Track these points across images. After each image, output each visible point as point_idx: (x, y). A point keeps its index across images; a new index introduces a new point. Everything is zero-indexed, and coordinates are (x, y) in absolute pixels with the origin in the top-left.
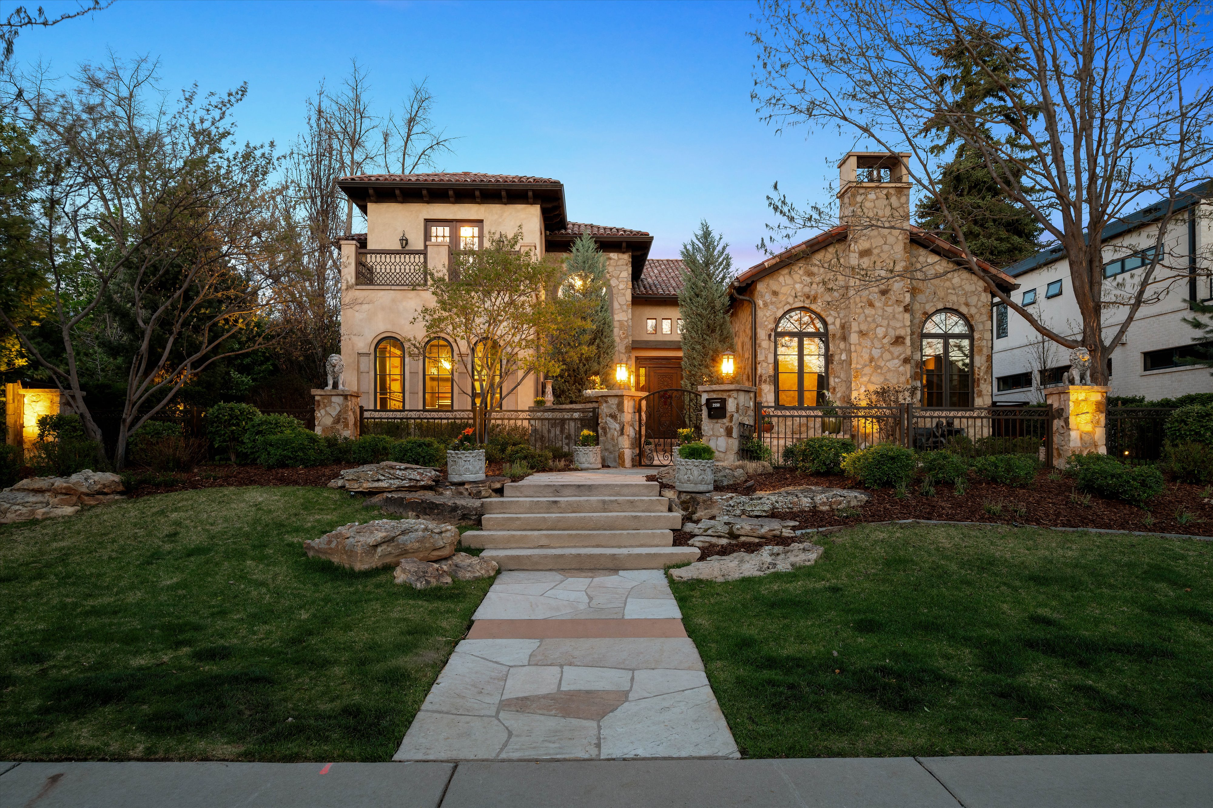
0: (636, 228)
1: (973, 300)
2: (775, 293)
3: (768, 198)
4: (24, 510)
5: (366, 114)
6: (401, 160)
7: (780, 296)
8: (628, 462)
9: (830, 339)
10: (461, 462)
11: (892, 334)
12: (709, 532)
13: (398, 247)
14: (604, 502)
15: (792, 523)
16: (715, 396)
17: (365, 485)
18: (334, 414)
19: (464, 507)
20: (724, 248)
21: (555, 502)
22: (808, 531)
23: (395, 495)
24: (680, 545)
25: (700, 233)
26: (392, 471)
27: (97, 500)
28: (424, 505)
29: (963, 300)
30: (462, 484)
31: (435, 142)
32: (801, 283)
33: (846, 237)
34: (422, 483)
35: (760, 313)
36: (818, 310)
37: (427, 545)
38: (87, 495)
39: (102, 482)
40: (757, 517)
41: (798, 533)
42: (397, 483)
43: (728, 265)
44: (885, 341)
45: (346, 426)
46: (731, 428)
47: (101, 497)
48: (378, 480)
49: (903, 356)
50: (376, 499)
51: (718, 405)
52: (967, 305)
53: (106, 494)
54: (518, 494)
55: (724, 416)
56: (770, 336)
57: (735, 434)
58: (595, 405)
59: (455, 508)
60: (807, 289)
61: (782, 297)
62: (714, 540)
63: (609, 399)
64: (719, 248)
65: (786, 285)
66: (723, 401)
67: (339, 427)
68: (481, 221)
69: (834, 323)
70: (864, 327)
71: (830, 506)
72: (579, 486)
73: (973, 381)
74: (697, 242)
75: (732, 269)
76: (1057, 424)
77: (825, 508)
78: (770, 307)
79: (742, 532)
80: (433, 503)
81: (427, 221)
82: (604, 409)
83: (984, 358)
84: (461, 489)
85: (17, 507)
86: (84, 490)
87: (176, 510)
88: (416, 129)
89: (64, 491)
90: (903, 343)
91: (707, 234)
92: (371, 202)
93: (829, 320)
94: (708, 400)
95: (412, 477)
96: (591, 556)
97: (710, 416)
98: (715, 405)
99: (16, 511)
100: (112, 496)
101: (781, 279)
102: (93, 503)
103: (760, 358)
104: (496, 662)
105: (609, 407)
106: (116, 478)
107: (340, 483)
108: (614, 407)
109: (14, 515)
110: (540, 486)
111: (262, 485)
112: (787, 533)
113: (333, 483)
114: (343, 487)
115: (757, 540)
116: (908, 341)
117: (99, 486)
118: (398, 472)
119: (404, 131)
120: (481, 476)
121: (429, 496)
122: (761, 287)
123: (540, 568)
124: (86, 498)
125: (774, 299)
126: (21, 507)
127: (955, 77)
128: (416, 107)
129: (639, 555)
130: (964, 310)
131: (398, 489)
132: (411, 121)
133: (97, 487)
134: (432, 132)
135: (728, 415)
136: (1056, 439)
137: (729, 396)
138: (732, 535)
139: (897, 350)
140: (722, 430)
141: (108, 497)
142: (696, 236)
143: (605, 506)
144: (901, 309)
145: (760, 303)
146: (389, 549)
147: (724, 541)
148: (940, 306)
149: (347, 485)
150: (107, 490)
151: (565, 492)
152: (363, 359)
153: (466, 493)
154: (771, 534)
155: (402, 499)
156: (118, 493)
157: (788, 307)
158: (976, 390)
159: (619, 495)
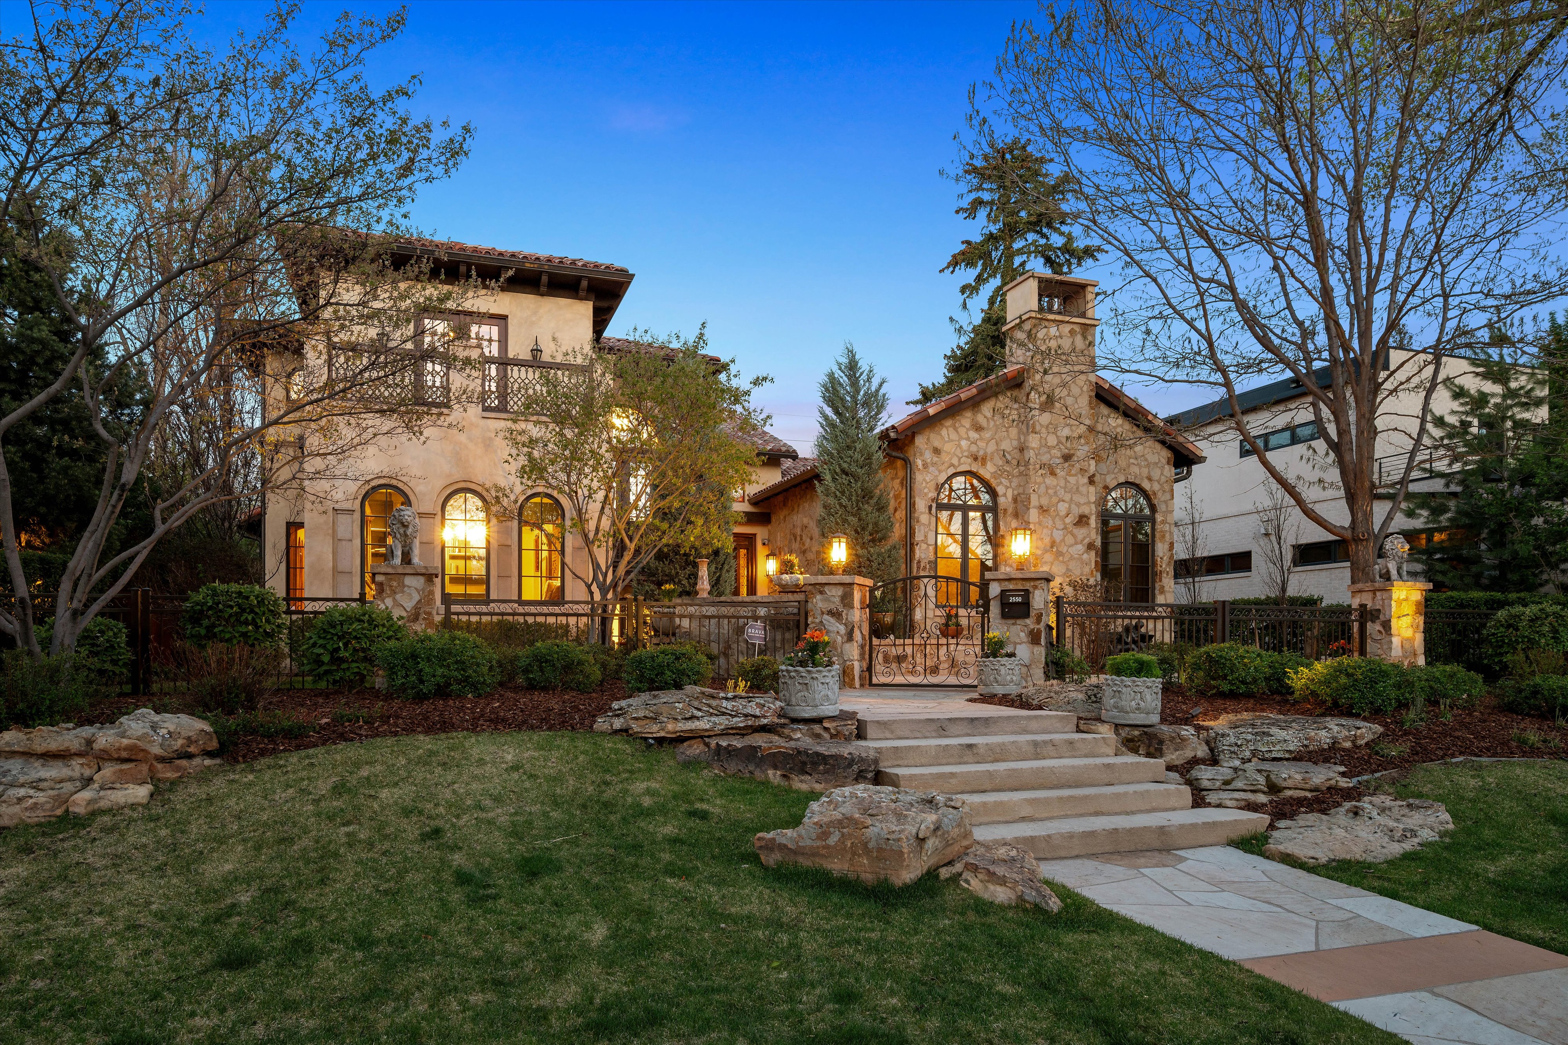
1: (1156, 474)
2: (937, 451)
4: (41, 797)
7: (943, 455)
8: (857, 681)
9: (1001, 515)
11: (1076, 511)
12: (1235, 784)
15: (1335, 768)
16: (1011, 587)
17: (670, 727)
18: (409, 605)
20: (881, 385)
22: (1365, 777)
23: (724, 743)
25: (845, 360)
26: (714, 703)
27: (178, 769)
28: (804, 758)
29: (1145, 472)
30: (819, 720)
32: (968, 439)
33: (1023, 383)
34: (765, 721)
35: (919, 477)
36: (987, 476)
38: (161, 759)
39: (185, 733)
41: (1355, 781)
42: (723, 722)
44: (1068, 520)
45: (431, 624)
46: (1039, 632)
47: (184, 763)
48: (692, 717)
49: (1087, 541)
50: (695, 749)
51: (1019, 599)
52: (1150, 479)
53: (190, 756)
54: (888, 735)
55: (1027, 615)
56: (930, 507)
57: (1043, 641)
59: (851, 762)
60: (974, 448)
61: (945, 457)
62: (1251, 797)
63: (826, 589)
65: (952, 441)
66: (1026, 594)
68: (505, 318)
69: (1005, 495)
70: (1044, 501)
72: (972, 720)
73: (1155, 574)
74: (838, 373)
75: (884, 415)
76: (1373, 628)
78: (931, 469)
79: (1285, 783)
82: (818, 602)
83: (1167, 546)
84: (817, 728)
85: (22, 792)
86: (156, 750)
89: (124, 754)
90: (1087, 524)
93: (1000, 490)
94: (1003, 592)
95: (749, 711)
97: (1005, 616)
98: (1012, 600)
99: (20, 800)
100: (200, 760)
101: (944, 432)
102: (171, 775)
103: (919, 537)
105: (827, 600)
106: (207, 726)
107: (618, 723)
108: (837, 600)
109: (17, 809)
110: (919, 721)
112: (1344, 783)
113: (601, 723)
114: (625, 731)
115: (1309, 795)
116: (1091, 521)
117: (180, 742)
118: (725, 703)
121: (777, 742)
122: (920, 442)
124: (159, 766)
125: (935, 459)
126: (31, 792)
127: (991, 202)
130: (1146, 485)
133: (177, 744)
135: (1033, 613)
137: (1035, 587)
138: (1274, 790)
139: (1081, 532)
140: (1022, 634)
141: (197, 761)
142: (839, 364)
143: (1037, 751)
144: (1086, 480)
145: (918, 463)
147: (1263, 799)
148: (1122, 479)
149: (635, 727)
150: (192, 749)
151: (953, 729)
152: (342, 519)
153: (826, 735)
154: (1328, 784)
155: (754, 749)
156: (210, 754)
157: (951, 471)
158: (1157, 585)
159: (1026, 731)
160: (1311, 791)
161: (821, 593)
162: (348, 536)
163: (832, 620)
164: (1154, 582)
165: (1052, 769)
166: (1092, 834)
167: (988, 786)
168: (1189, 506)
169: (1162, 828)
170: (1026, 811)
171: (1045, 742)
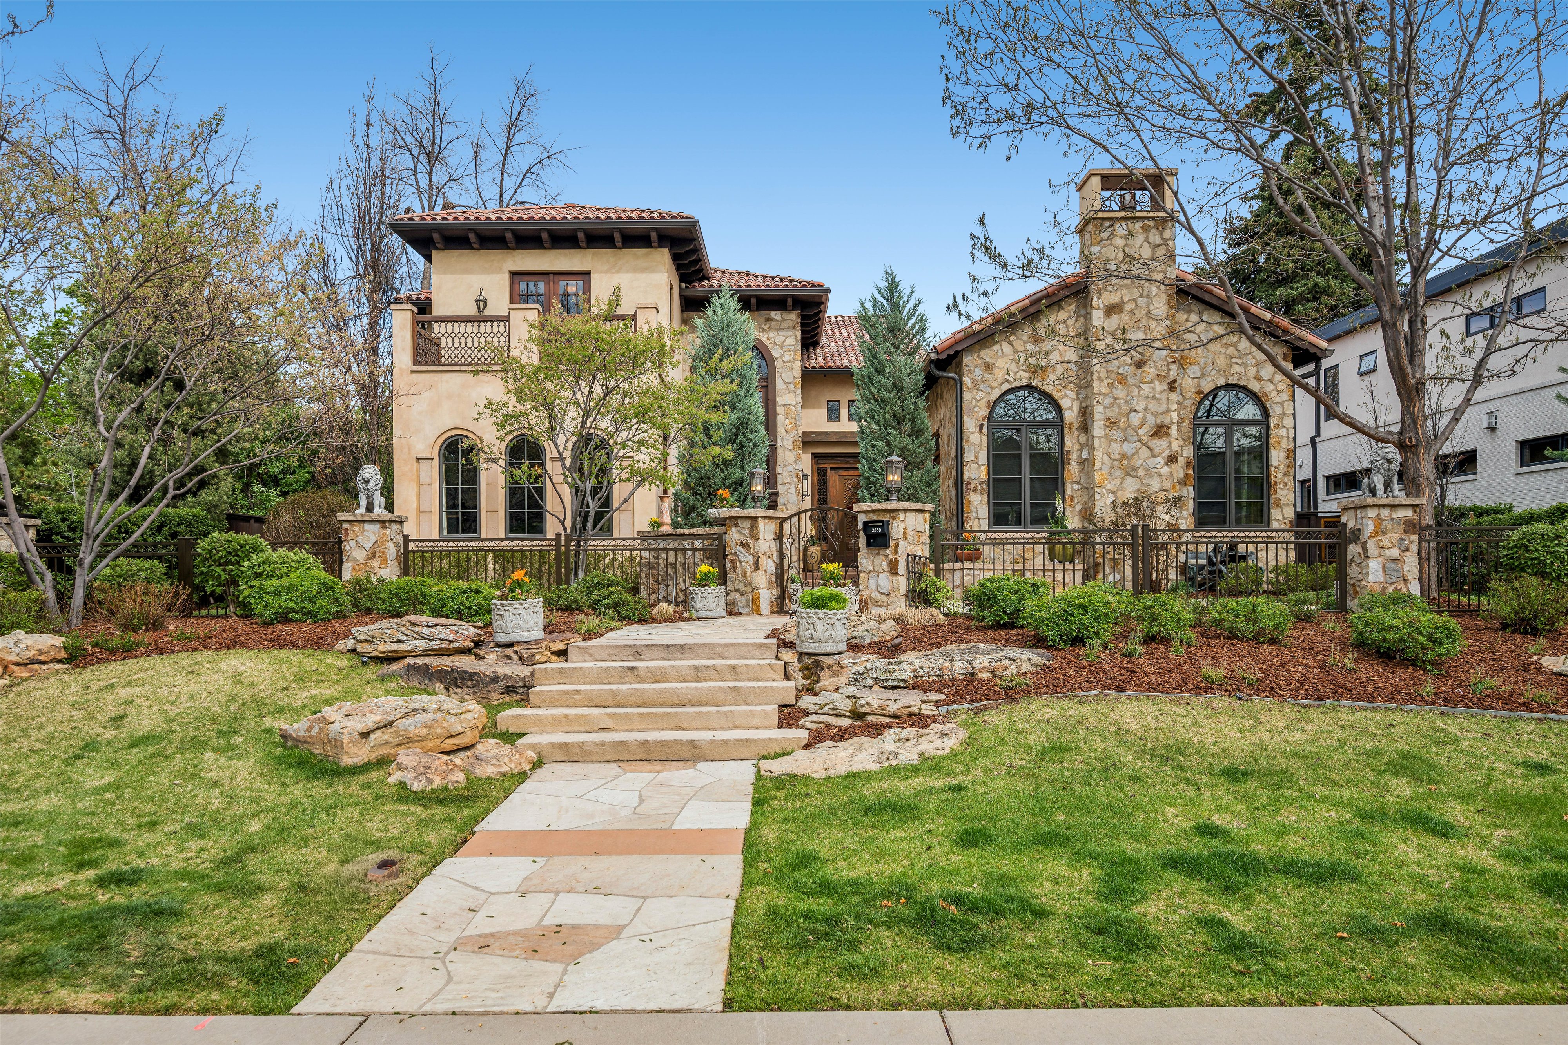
0: (806, 277)
2: (988, 367)
3: (973, 236)
5: (448, 118)
6: (498, 181)
7: (996, 371)
8: (765, 608)
9: (1066, 430)
10: (508, 616)
11: (1151, 420)
12: (826, 709)
13: (472, 311)
14: (697, 668)
15: (935, 696)
16: (875, 518)
17: (382, 647)
18: (368, 545)
19: (507, 677)
20: (916, 306)
21: (631, 669)
22: (956, 707)
23: (420, 661)
24: (789, 726)
25: (884, 285)
26: (416, 629)
27: (31, 670)
28: (456, 675)
29: (1252, 372)
30: (511, 645)
31: (545, 155)
32: (1026, 351)
33: (1086, 288)
34: (457, 645)
35: (967, 396)
36: (1048, 389)
37: (439, 731)
38: (18, 664)
39: (38, 647)
40: (893, 688)
41: (943, 710)
42: (422, 645)
43: (924, 329)
44: (1142, 432)
45: (384, 561)
46: (897, 561)
47: (36, 666)
48: (399, 641)
49: (1167, 453)
50: (396, 667)
51: (879, 530)
52: (1258, 378)
53: (43, 662)
54: (587, 658)
55: (886, 545)
56: (981, 426)
57: (902, 569)
58: (722, 530)
59: (495, 679)
60: (1032, 361)
61: (999, 374)
62: (831, 720)
63: (739, 521)
64: (910, 306)
65: (1004, 355)
66: (884, 525)
67: (375, 563)
68: (588, 273)
69: (1071, 408)
70: (1112, 413)
71: (992, 672)
72: (668, 646)
73: (1269, 486)
74: (879, 298)
75: (928, 334)
76: (1353, 549)
77: (985, 676)
78: (982, 387)
79: (867, 709)
80: (465, 672)
81: (513, 274)
82: (734, 536)
83: (1283, 454)
84: (509, 651)
86: (13, 658)
87: (129, 684)
88: (518, 138)
90: (1168, 434)
91: (893, 286)
92: (437, 249)
93: (1065, 403)
94: (866, 524)
95: (442, 636)
96: (661, 743)
97: (869, 544)
98: (875, 530)
100: (51, 665)
101: (996, 347)
102: (25, 675)
103: (968, 456)
104: (476, 888)
105: (739, 532)
106: (58, 641)
107: (350, 644)
108: (747, 532)
110: (617, 646)
111: (248, 648)
112: (928, 710)
113: (341, 646)
114: (353, 651)
115: (888, 720)
116: (1174, 431)
117: (34, 653)
118: (425, 630)
119: (501, 143)
120: (538, 634)
121: (464, 662)
122: (968, 360)
123: (595, 758)
124: (16, 669)
125: (987, 376)
127: (1281, 45)
128: (517, 107)
129: (725, 742)
130: (1255, 387)
131: (425, 653)
132: (511, 126)
133: (30, 654)
134: (541, 141)
135: (892, 543)
136: (1353, 571)
137: (894, 518)
138: (857, 715)
139: (1160, 445)
140: (884, 564)
141: (46, 666)
142: (879, 289)
143: (698, 674)
144: (1165, 387)
145: (967, 381)
146: (386, 737)
147: (845, 722)
148: (1221, 382)
149: (359, 648)
150: (42, 658)
151: (648, 653)
152: (424, 466)
153: (515, 657)
154: (906, 711)
155: (427, 666)
156: (60, 661)
157: (1006, 387)
158: (1272, 500)
159: (722, 657)
160: (886, 716)
161: (736, 525)
162: (428, 481)
164: (1269, 495)
166: (623, 743)
167: (611, 702)
168: (1369, 401)
171: (706, 667)
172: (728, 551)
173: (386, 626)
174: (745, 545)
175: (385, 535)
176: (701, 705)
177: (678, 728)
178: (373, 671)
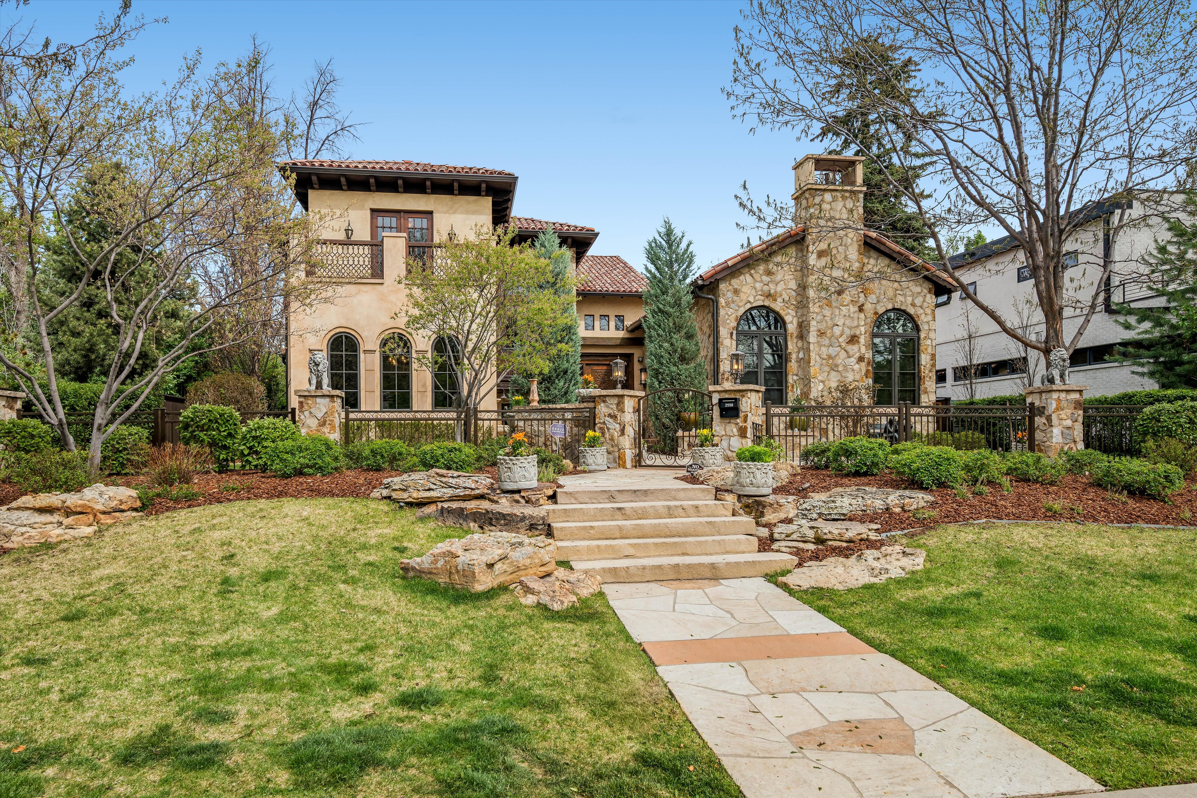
0: (580, 224)
1: (919, 301)
2: (736, 292)
3: (736, 197)
4: (33, 532)
5: (268, 94)
6: (304, 145)
7: (742, 295)
8: (629, 464)
9: (789, 338)
10: (517, 469)
11: (848, 332)
12: (794, 537)
13: (342, 236)
14: (669, 508)
15: (876, 526)
16: (727, 396)
17: (415, 495)
18: (320, 415)
19: (531, 517)
20: (688, 246)
21: (619, 509)
22: (893, 533)
23: (455, 505)
24: (765, 550)
25: (663, 230)
26: (444, 480)
27: (114, 518)
28: (491, 516)
29: (909, 299)
30: (519, 491)
31: (339, 128)
32: (762, 281)
33: (803, 238)
34: (477, 492)
35: (722, 312)
36: (777, 309)
37: (537, 561)
38: (104, 513)
39: (118, 498)
40: (834, 520)
41: (884, 535)
42: (449, 492)
43: (691, 262)
44: (841, 340)
45: (333, 427)
46: (746, 428)
47: (117, 514)
48: (429, 490)
49: (857, 355)
50: (431, 509)
51: (732, 405)
52: (913, 305)
53: (123, 511)
54: (573, 501)
55: (737, 416)
56: (732, 334)
57: (749, 434)
58: (591, 405)
59: (523, 519)
60: (766, 288)
61: (743, 296)
62: (801, 545)
63: (607, 399)
64: (683, 246)
65: (747, 284)
66: (736, 401)
67: (326, 430)
68: (431, 213)
69: (792, 322)
70: (822, 326)
71: (902, 508)
72: (635, 491)
73: (920, 378)
74: (659, 239)
75: (694, 267)
76: (1039, 421)
77: (898, 510)
78: (732, 306)
79: (829, 536)
80: (499, 513)
81: (373, 211)
82: (602, 409)
83: (929, 357)
84: (517, 497)
85: (24, 529)
86: (100, 507)
87: (213, 527)
88: (319, 113)
89: (79, 509)
90: (858, 342)
91: (669, 232)
92: (313, 188)
93: (788, 319)
94: (720, 400)
95: (467, 485)
96: (689, 566)
97: (722, 416)
98: (727, 405)
99: (22, 534)
100: (128, 513)
101: (742, 278)
102: (110, 521)
103: (722, 355)
104: (724, 692)
105: (608, 407)
106: (134, 493)
107: (385, 493)
108: (614, 407)
109: (21, 538)
110: (596, 492)
111: (296, 497)
112: (873, 536)
113: (376, 493)
114: (389, 498)
115: (845, 545)
116: (862, 340)
117: (115, 502)
118: (451, 480)
119: (307, 115)
120: (534, 484)
121: (485, 505)
122: (722, 286)
123: (637, 580)
124: (102, 516)
125: (735, 298)
126: (29, 529)
128: (319, 90)
129: (737, 563)
130: (911, 311)
131: (451, 499)
132: (314, 105)
133: (114, 504)
134: (337, 116)
135: (742, 415)
136: (1039, 436)
137: (743, 396)
138: (819, 541)
139: (853, 349)
140: (735, 430)
141: (125, 514)
142: (659, 233)
143: (670, 512)
144: (857, 309)
145: (722, 301)
146: (505, 567)
147: (811, 547)
148: (890, 307)
149: (394, 495)
150: (123, 507)
151: (620, 497)
153: (522, 501)
154: (859, 537)
155: (462, 509)
156: (135, 510)
157: (748, 306)
158: (922, 388)
159: (675, 499)
160: (847, 542)
161: (604, 402)
163: (611, 420)
164: (919, 385)
165: (666, 525)
166: (660, 567)
167: (617, 535)
168: (965, 323)
169: (712, 564)
170: (631, 551)
171: (676, 507)
172: (597, 421)
173: (419, 477)
174: (613, 417)
175: (333, 407)
176: (686, 536)
177: (684, 554)
178: (410, 514)
